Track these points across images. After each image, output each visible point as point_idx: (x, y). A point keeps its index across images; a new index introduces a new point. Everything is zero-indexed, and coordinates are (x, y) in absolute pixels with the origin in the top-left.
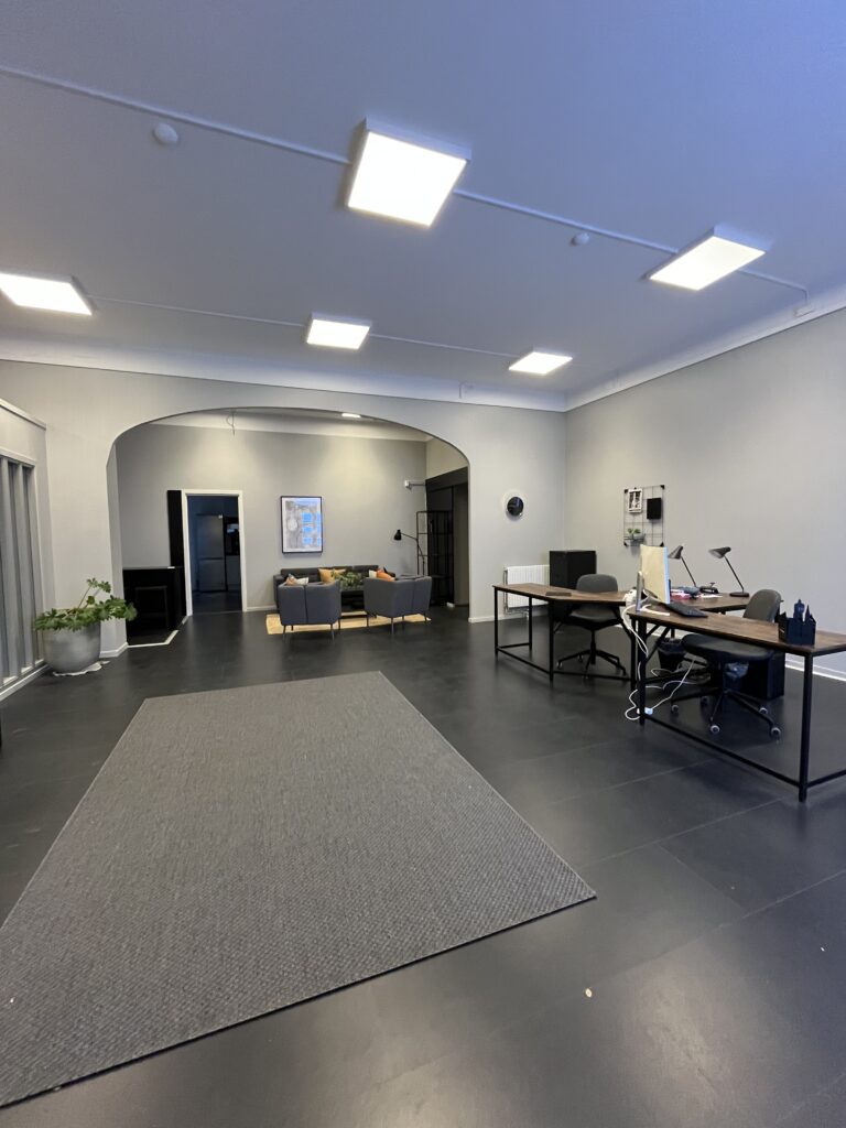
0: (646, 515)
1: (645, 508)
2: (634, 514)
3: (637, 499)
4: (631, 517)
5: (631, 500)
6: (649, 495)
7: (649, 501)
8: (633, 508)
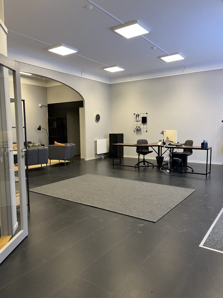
0: (141, 122)
1: (141, 120)
2: (137, 121)
3: (138, 117)
4: (136, 122)
5: (136, 117)
6: (142, 116)
7: (142, 117)
8: (137, 120)
